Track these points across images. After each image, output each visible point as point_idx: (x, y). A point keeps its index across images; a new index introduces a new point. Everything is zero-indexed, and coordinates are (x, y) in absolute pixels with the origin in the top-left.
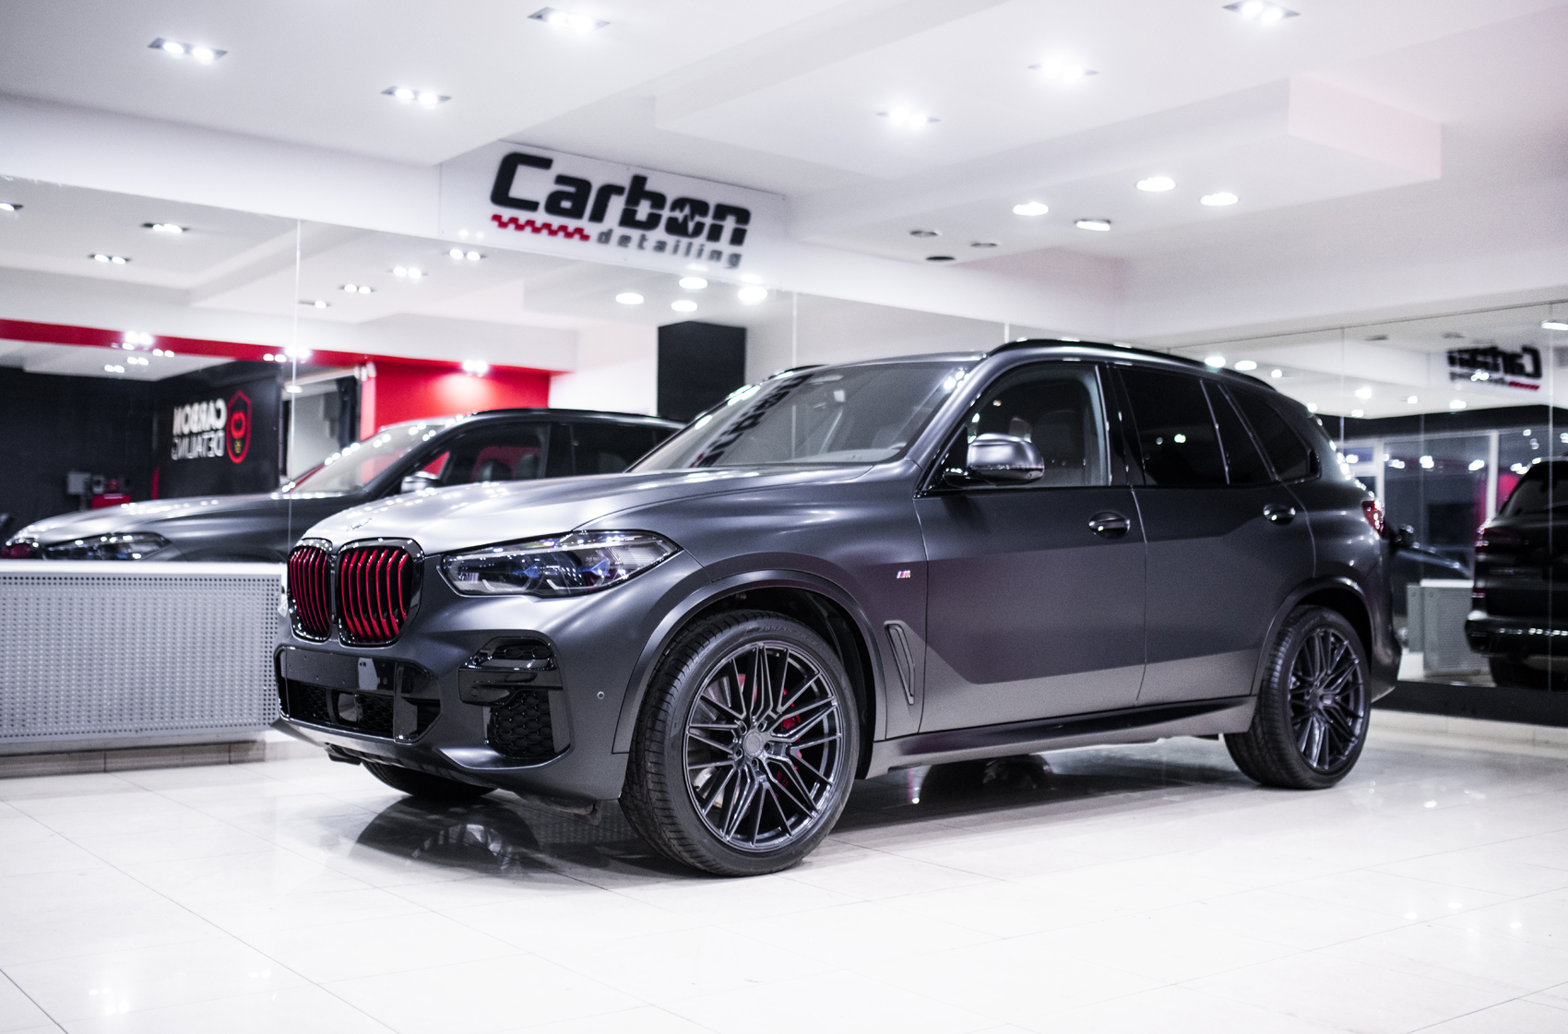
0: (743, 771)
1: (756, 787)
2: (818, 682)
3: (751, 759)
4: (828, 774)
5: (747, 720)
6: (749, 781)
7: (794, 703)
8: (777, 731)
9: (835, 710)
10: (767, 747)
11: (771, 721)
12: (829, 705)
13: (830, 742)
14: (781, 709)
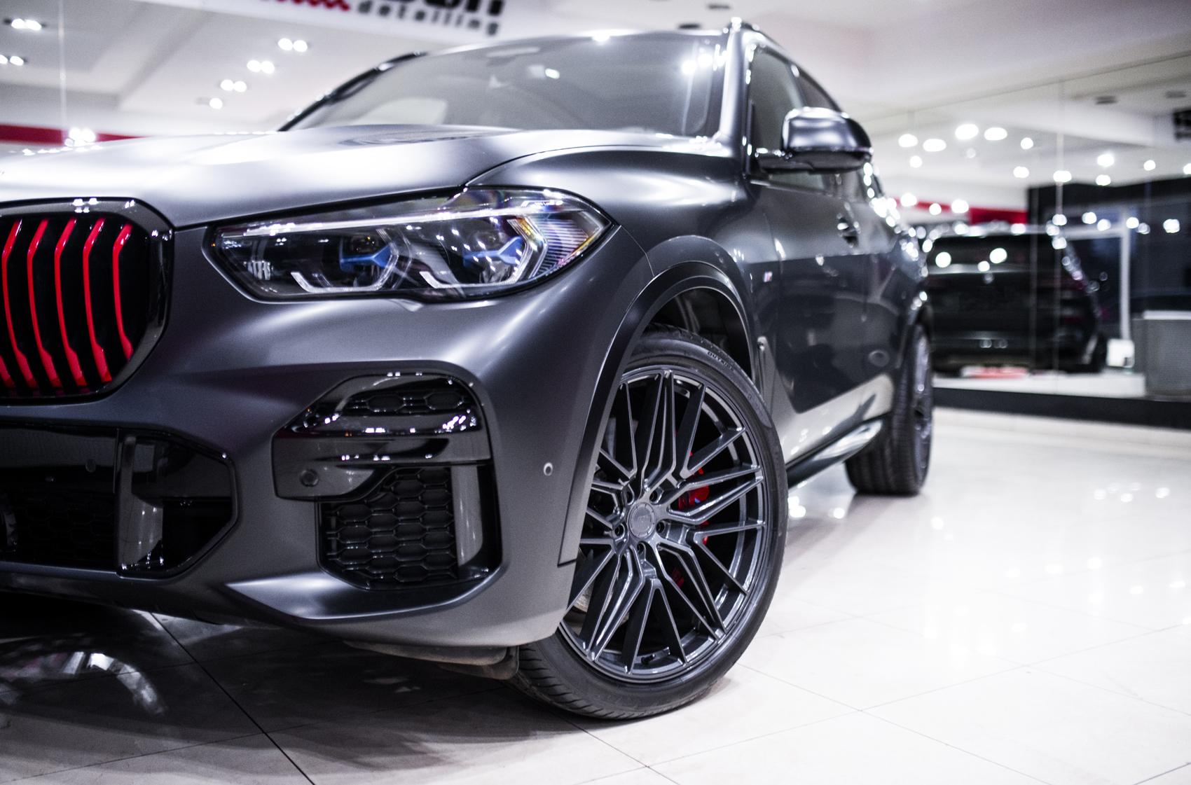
0: (624, 559)
1: (642, 583)
2: (739, 443)
3: (637, 542)
4: (742, 575)
5: (636, 483)
6: (631, 574)
7: (704, 468)
8: (675, 506)
9: (759, 487)
10: (660, 528)
11: (668, 489)
12: (751, 477)
13: (747, 531)
14: (685, 473)
